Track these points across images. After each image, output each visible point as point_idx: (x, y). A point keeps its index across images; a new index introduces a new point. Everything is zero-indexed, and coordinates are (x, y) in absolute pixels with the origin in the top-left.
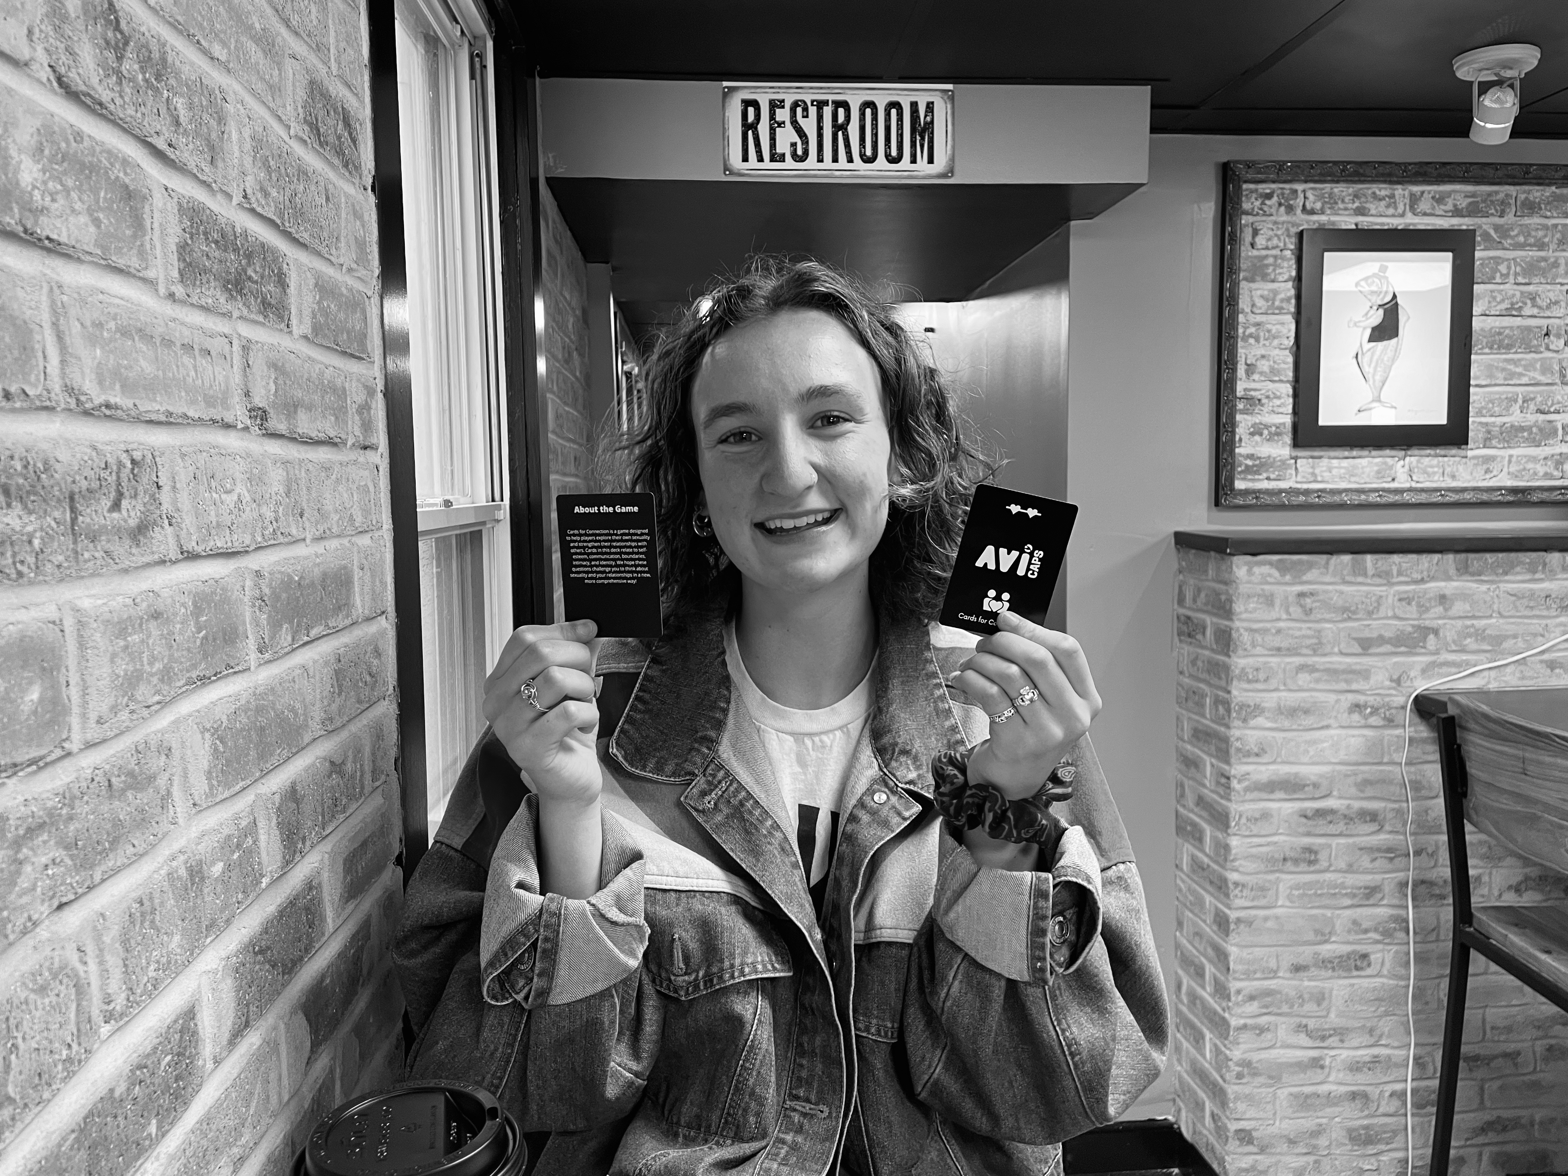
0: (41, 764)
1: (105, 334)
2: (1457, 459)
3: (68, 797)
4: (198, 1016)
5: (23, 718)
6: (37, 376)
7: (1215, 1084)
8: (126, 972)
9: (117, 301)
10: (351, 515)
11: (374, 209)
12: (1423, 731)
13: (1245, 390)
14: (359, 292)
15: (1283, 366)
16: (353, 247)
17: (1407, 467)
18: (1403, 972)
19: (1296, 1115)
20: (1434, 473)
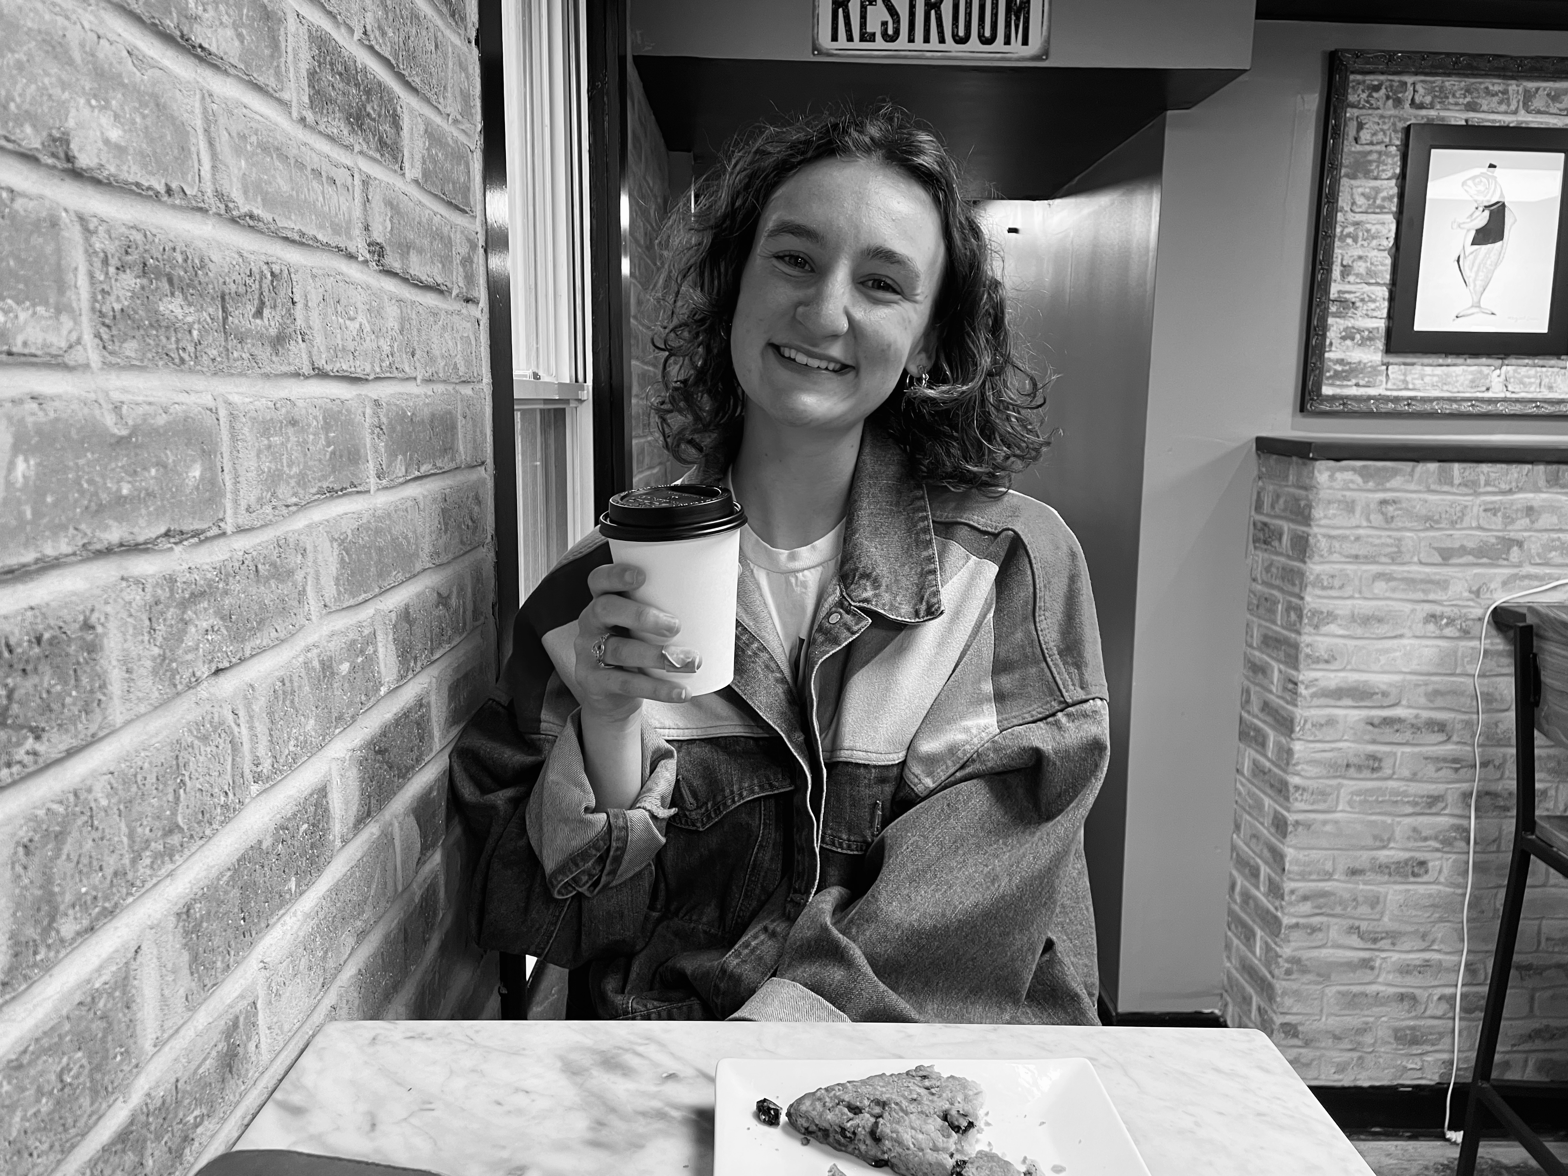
0: (202, 537)
1: (248, 147)
2: (1556, 370)
3: (225, 573)
4: (330, 795)
5: (188, 491)
6: (193, 177)
7: (1263, 980)
8: (271, 741)
9: (258, 117)
10: (455, 364)
11: (478, 63)
12: (1499, 644)
13: (1339, 292)
14: (463, 144)
15: (1380, 267)
16: (459, 99)
17: (1503, 377)
18: (1461, 880)
19: (1343, 1012)
20: (1531, 384)
